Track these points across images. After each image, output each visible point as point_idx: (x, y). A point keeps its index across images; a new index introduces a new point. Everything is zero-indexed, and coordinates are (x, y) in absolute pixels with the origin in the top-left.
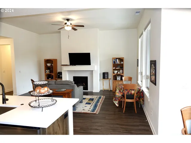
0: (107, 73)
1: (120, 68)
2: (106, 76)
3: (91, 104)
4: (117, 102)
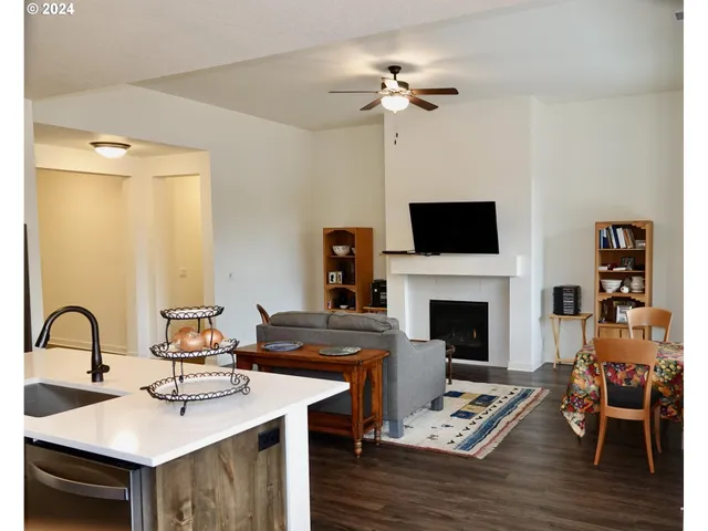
0: (576, 291)
1: (631, 270)
2: (568, 301)
3: (473, 419)
4: (579, 417)
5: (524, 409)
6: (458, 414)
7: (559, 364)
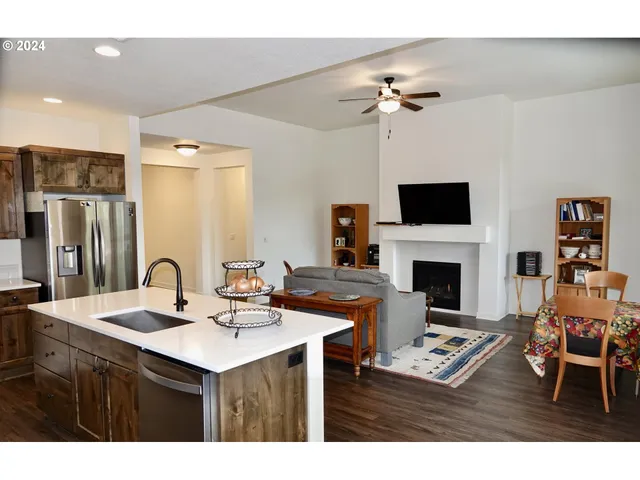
0: (537, 256)
1: (588, 239)
2: (530, 264)
3: (448, 356)
4: (540, 359)
5: (491, 351)
6: (435, 351)
7: (521, 316)
